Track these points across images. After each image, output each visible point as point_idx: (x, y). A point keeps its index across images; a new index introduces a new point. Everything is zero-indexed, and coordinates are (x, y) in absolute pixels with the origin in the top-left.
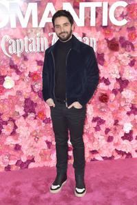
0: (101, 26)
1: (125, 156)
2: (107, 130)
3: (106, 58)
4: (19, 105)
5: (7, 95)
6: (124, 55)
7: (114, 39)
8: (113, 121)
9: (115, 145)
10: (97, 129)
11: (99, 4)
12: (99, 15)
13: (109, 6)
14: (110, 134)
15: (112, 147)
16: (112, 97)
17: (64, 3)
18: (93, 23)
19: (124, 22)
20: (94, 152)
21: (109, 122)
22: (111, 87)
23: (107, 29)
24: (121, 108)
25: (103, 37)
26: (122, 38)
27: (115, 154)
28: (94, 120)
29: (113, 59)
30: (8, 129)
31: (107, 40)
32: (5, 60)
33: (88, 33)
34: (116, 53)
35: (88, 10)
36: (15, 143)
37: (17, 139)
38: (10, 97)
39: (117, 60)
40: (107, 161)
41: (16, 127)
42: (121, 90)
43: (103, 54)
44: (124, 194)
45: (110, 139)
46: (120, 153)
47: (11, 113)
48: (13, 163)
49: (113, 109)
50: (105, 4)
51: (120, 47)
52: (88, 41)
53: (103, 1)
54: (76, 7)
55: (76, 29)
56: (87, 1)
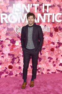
0: (52, 22)
1: (60, 72)
2: (54, 62)
3: (53, 34)
4: (21, 52)
5: (16, 48)
6: (60, 33)
7: (56, 27)
8: (56, 59)
9: (56, 68)
10: (50, 61)
11: (51, 14)
12: (51, 18)
13: (55, 15)
14: (55, 63)
15: (55, 68)
16: (56, 49)
18: (49, 21)
19: (60, 21)
20: (48, 70)
21: (54, 59)
22: (55, 45)
23: (54, 23)
24: (59, 54)
25: (52, 27)
26: (59, 27)
27: (56, 71)
28: (49, 58)
29: (56, 35)
30: (17, 61)
31: (54, 28)
32: (16, 35)
33: (47, 25)
34: (57, 33)
35: (47, 16)
36: (19, 66)
37: (20, 65)
38: (18, 49)
39: (58, 35)
40: (53, 74)
41: (19, 60)
42: (59, 47)
43: (52, 33)
44: (60, 86)
45: (54, 65)
46: (58, 71)
47: (18, 55)
48: (18, 73)
49: (56, 54)
50: (54, 14)
51: (59, 30)
52: (46, 28)
53: (52, 13)
54: (42, 15)
55: (42, 23)
56: (46, 13)
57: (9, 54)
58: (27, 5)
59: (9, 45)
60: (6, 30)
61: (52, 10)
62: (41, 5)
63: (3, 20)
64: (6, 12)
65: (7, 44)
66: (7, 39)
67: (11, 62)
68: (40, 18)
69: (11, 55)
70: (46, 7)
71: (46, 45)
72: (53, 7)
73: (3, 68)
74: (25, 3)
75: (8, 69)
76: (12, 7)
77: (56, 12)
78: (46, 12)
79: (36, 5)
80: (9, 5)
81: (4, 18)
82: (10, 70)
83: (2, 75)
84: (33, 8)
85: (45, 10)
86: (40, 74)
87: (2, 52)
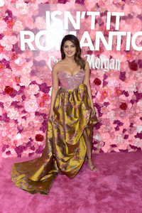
0: (125, 50)
1: (136, 150)
2: (124, 130)
3: (127, 75)
7: (134, 61)
8: (129, 124)
9: (129, 141)
10: (117, 129)
11: (124, 34)
12: (124, 42)
13: (131, 35)
14: (127, 133)
15: (127, 142)
16: (130, 106)
17: (97, 32)
18: (118, 48)
20: (114, 146)
21: (126, 124)
22: (130, 98)
23: (129, 53)
24: (136, 114)
25: (126, 60)
26: (140, 61)
27: (129, 148)
28: (115, 122)
29: (132, 76)
31: (129, 62)
33: (114, 55)
34: (134, 72)
35: (115, 38)
39: (135, 78)
40: (123, 153)
42: (137, 101)
43: (125, 73)
45: (126, 137)
46: (133, 147)
49: (129, 115)
50: (129, 34)
51: (138, 68)
52: (113, 62)
53: (127, 31)
54: (106, 35)
55: (105, 52)
56: (115, 30)
57: (37, 113)
58: (74, 14)
59: (37, 95)
60: (31, 64)
61: (126, 26)
62: (104, 14)
63: (26, 44)
64: (31, 28)
65: (34, 93)
66: (34, 83)
67: (41, 129)
68: (101, 42)
69: (41, 114)
70: (113, 19)
71: (112, 96)
72: (128, 20)
73: (25, 138)
74: (71, 10)
75: (35, 141)
76: (45, 18)
77: (135, 30)
78: (113, 29)
79: (94, 15)
80: (37, 13)
81: (27, 41)
82: (39, 143)
83: (25, 152)
84: (88, 21)
85: (113, 24)
86: (98, 152)
87: (22, 109)
